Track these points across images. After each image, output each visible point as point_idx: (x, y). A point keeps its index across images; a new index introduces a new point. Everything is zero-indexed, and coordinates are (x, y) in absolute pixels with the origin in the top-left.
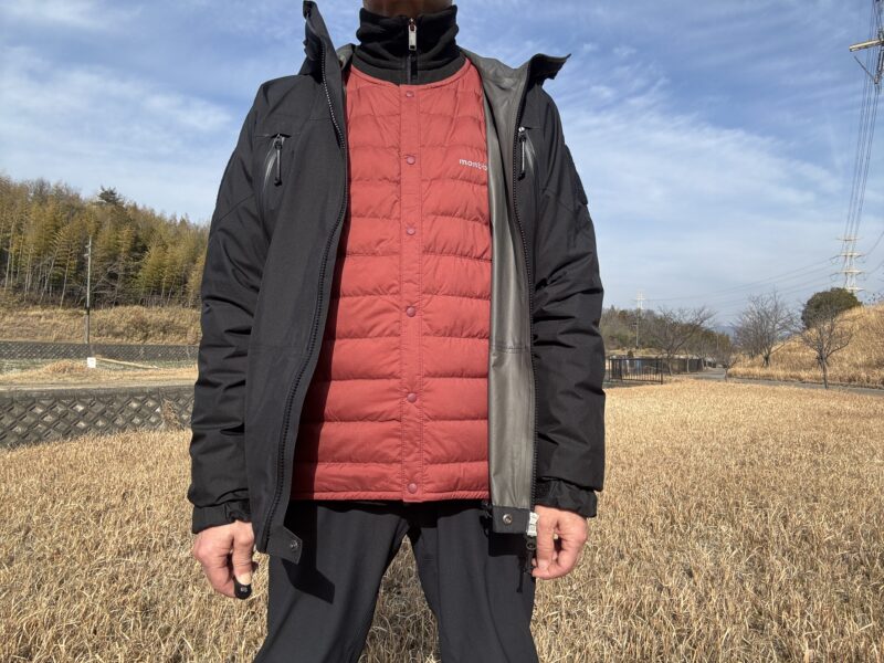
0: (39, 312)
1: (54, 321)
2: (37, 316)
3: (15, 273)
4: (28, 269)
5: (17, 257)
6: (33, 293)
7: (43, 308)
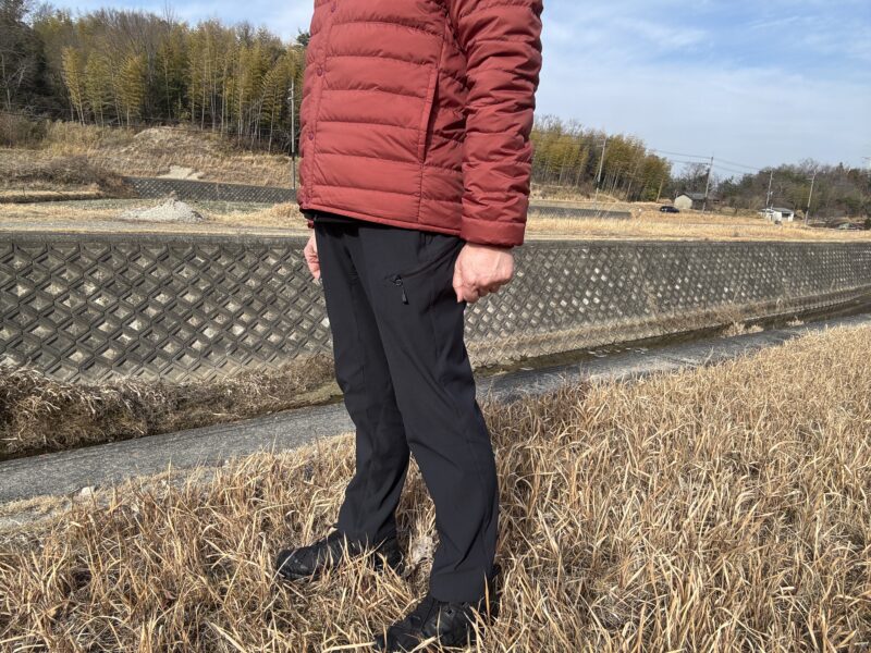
0: (251, 157)
1: (264, 166)
2: (249, 160)
3: (229, 118)
4: (240, 115)
5: (230, 102)
6: (245, 138)
7: (255, 153)
